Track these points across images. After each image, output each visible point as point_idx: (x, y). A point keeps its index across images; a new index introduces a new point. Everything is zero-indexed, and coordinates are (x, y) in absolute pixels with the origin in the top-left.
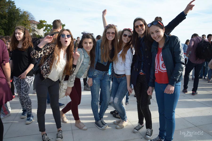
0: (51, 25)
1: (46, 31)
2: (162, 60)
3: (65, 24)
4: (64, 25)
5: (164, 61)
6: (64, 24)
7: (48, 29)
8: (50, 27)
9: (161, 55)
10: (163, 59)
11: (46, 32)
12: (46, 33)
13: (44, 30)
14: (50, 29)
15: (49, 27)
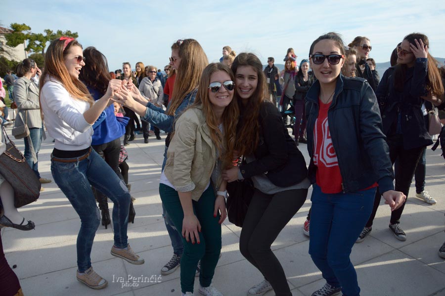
0: (41, 35)
1: (32, 50)
2: (328, 137)
3: (77, 33)
4: (74, 34)
5: (333, 140)
6: (75, 32)
7: (36, 46)
8: (41, 41)
9: (327, 125)
10: (329, 135)
11: (32, 53)
12: (31, 55)
13: (27, 49)
14: (40, 44)
15: (37, 40)
